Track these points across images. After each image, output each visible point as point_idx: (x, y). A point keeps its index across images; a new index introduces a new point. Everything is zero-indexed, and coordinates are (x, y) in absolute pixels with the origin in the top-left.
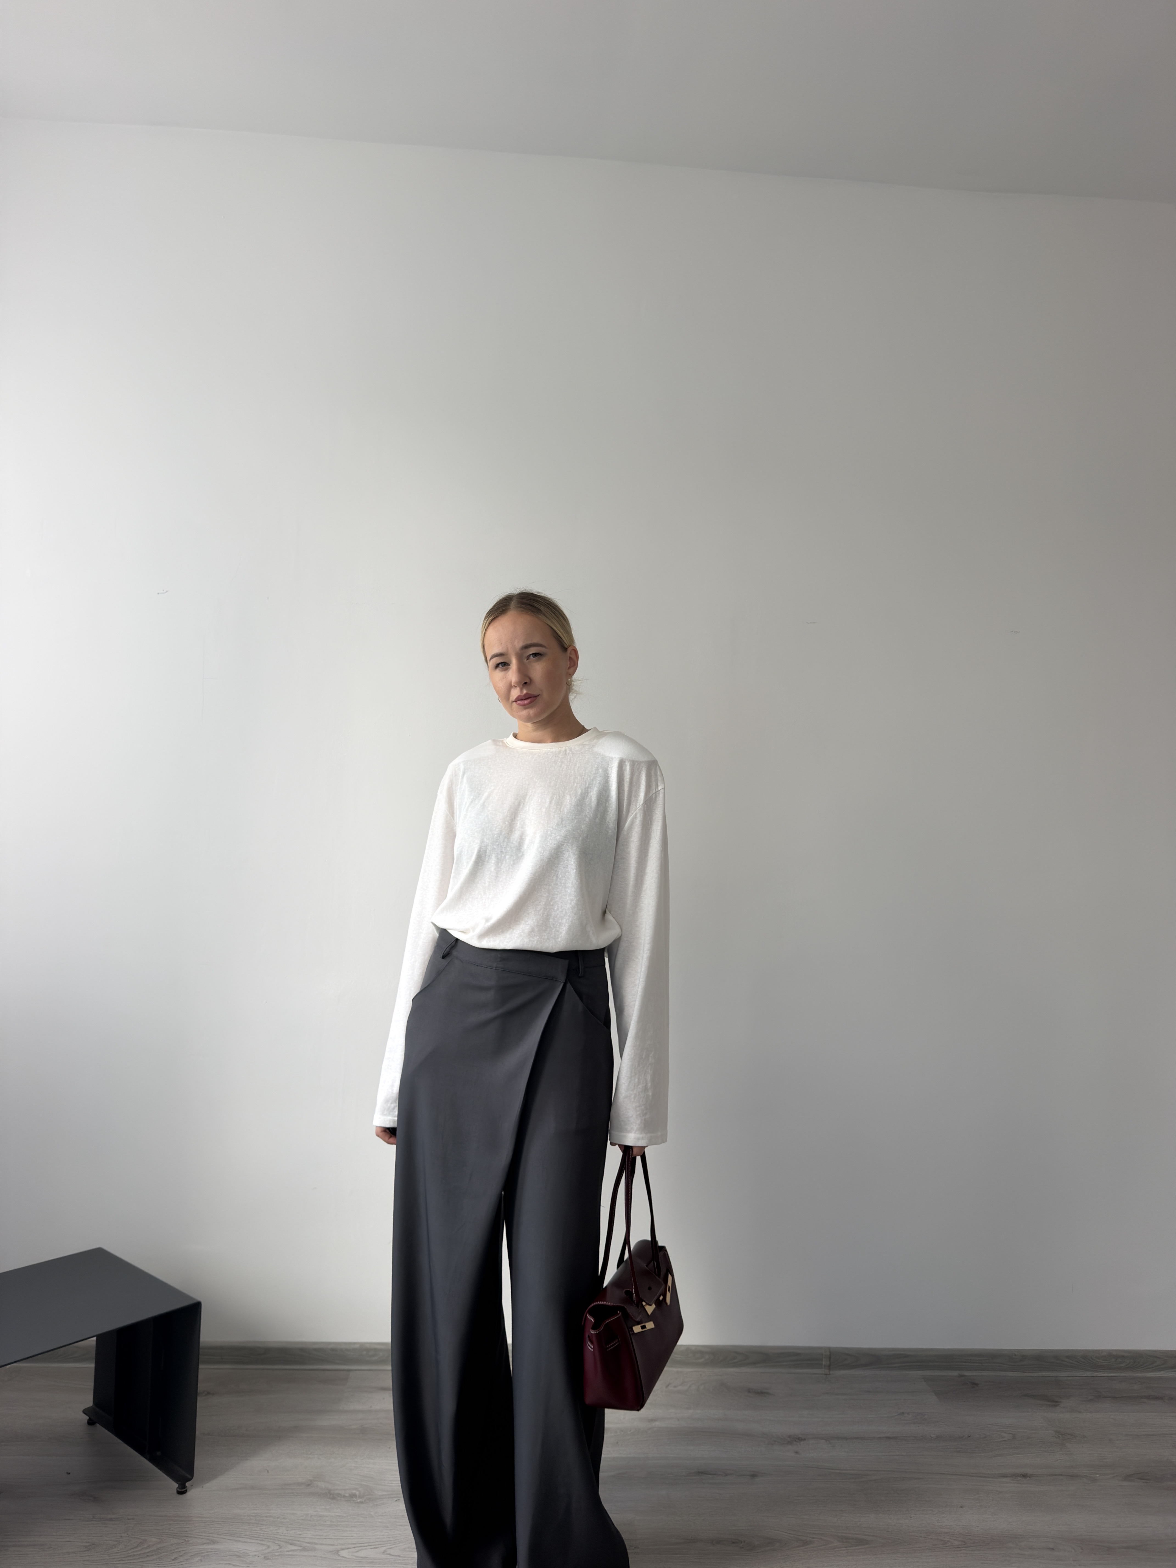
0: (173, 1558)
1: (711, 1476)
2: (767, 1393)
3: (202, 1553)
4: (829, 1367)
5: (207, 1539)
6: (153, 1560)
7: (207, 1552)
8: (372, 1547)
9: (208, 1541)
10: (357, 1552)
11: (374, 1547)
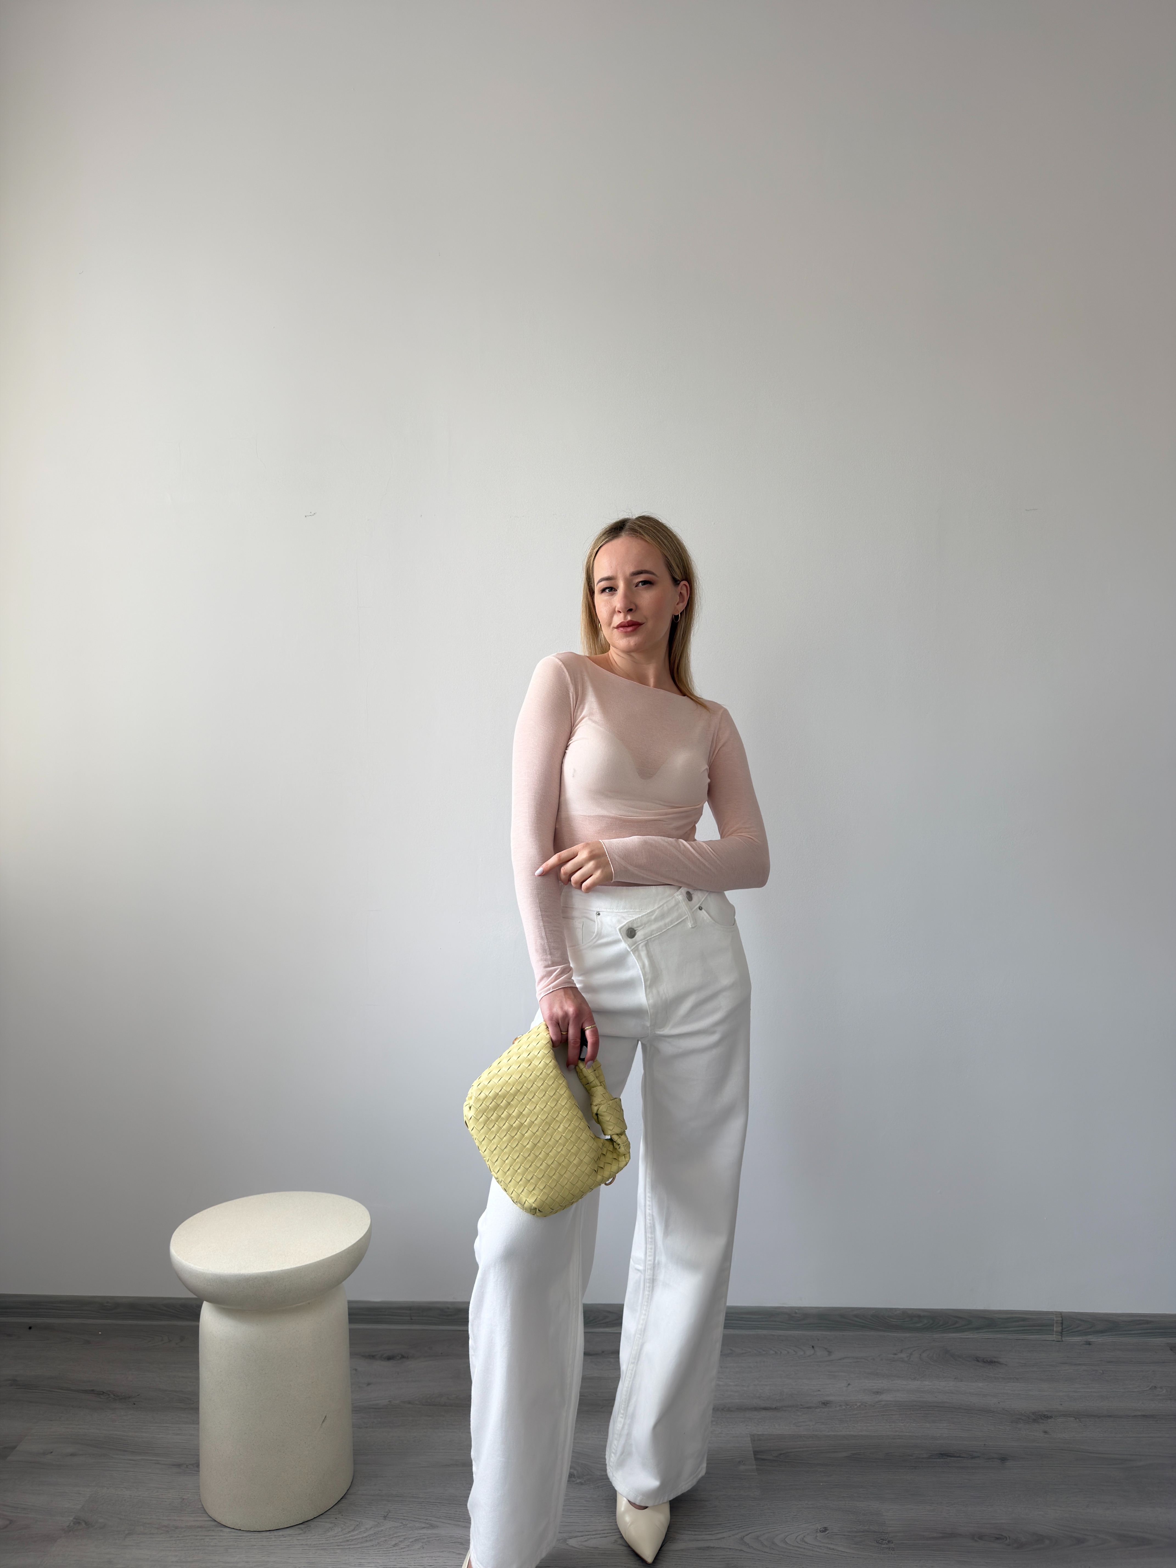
1: (956, 1459)
2: (998, 1363)
4: (1061, 1333)
5: (425, 1523)
6: (373, 1546)
7: (428, 1538)
9: (428, 1526)
10: (586, 1541)
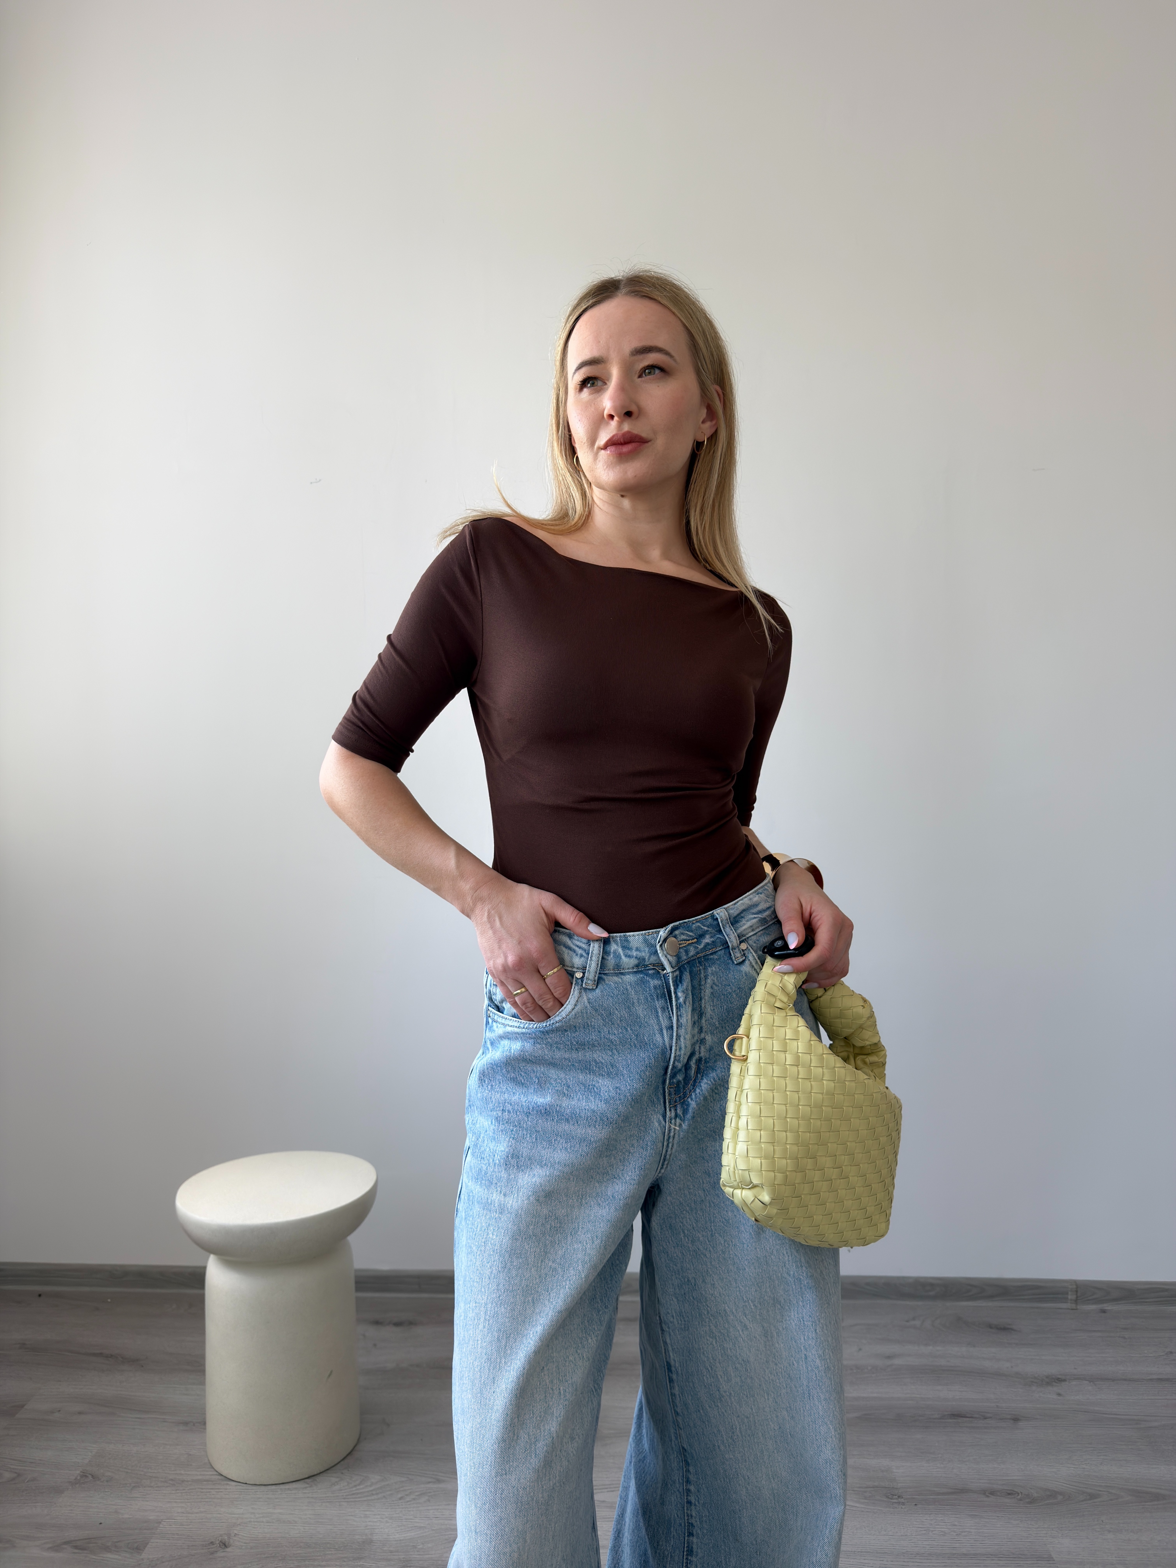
0: (400, 1496)
1: (968, 1419)
2: (1012, 1329)
3: (430, 1492)
6: (378, 1499)
8: (609, 1490)
9: (434, 1480)
11: (611, 1489)
